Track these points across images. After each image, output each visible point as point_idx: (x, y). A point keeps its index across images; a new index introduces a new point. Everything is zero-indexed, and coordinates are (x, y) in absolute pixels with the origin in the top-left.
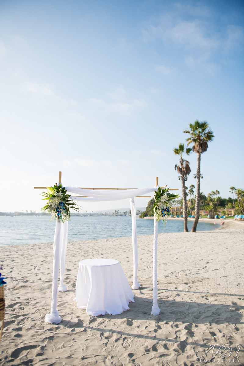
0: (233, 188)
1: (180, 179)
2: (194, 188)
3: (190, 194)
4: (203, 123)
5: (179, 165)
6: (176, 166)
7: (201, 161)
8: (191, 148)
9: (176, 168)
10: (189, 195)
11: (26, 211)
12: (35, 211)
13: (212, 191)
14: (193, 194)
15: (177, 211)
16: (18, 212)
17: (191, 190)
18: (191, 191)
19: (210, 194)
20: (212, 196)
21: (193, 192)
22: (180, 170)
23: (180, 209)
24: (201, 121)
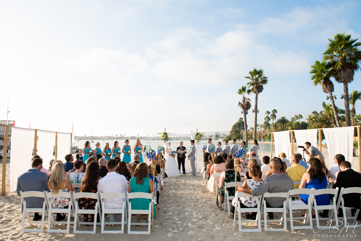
0: (315, 112)
1: (242, 113)
2: (277, 112)
3: (273, 118)
4: (260, 70)
5: (242, 102)
6: (240, 103)
7: (258, 100)
8: (251, 89)
9: (240, 104)
10: (272, 120)
11: (116, 135)
12: (124, 135)
13: (295, 116)
14: (275, 119)
15: (259, 135)
16: (108, 137)
17: (273, 114)
18: (273, 116)
19: (293, 118)
20: (295, 120)
21: (276, 116)
22: (242, 106)
23: (263, 133)
24: (258, 69)
